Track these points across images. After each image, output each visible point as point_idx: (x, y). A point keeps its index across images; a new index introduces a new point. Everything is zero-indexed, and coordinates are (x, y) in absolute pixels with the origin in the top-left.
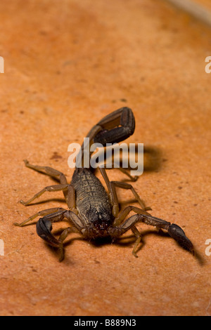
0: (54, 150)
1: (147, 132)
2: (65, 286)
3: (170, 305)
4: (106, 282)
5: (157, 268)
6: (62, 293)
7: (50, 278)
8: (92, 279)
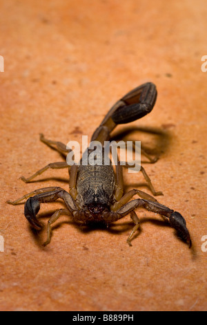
0: (77, 124)
1: (184, 111)
2: (41, 273)
3: (151, 301)
4: (89, 271)
5: (150, 259)
6: (36, 280)
7: (28, 263)
8: (73, 267)
